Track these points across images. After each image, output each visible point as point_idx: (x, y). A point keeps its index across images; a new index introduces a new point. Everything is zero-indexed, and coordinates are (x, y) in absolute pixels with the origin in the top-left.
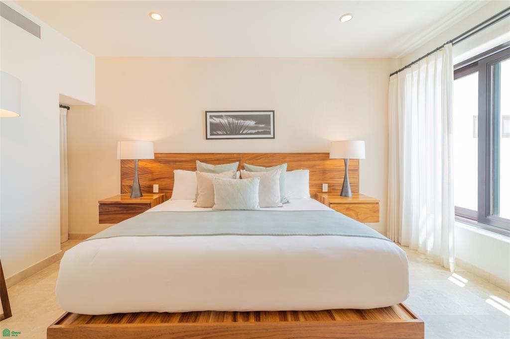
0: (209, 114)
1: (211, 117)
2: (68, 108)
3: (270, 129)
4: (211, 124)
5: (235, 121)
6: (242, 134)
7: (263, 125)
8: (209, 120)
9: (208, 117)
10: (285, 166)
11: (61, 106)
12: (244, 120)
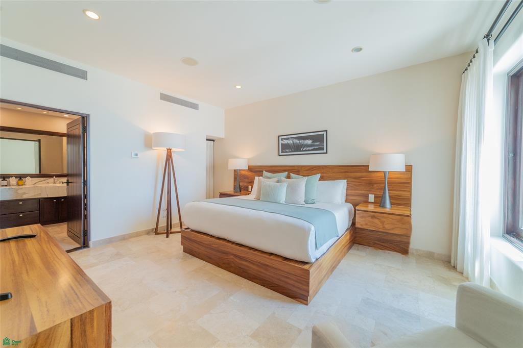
0: (280, 138)
1: (282, 140)
2: (214, 141)
3: (323, 146)
4: (282, 144)
5: (298, 141)
6: (303, 151)
7: (318, 143)
8: (280, 142)
9: (280, 140)
10: (319, 176)
11: (207, 140)
12: (303, 140)
